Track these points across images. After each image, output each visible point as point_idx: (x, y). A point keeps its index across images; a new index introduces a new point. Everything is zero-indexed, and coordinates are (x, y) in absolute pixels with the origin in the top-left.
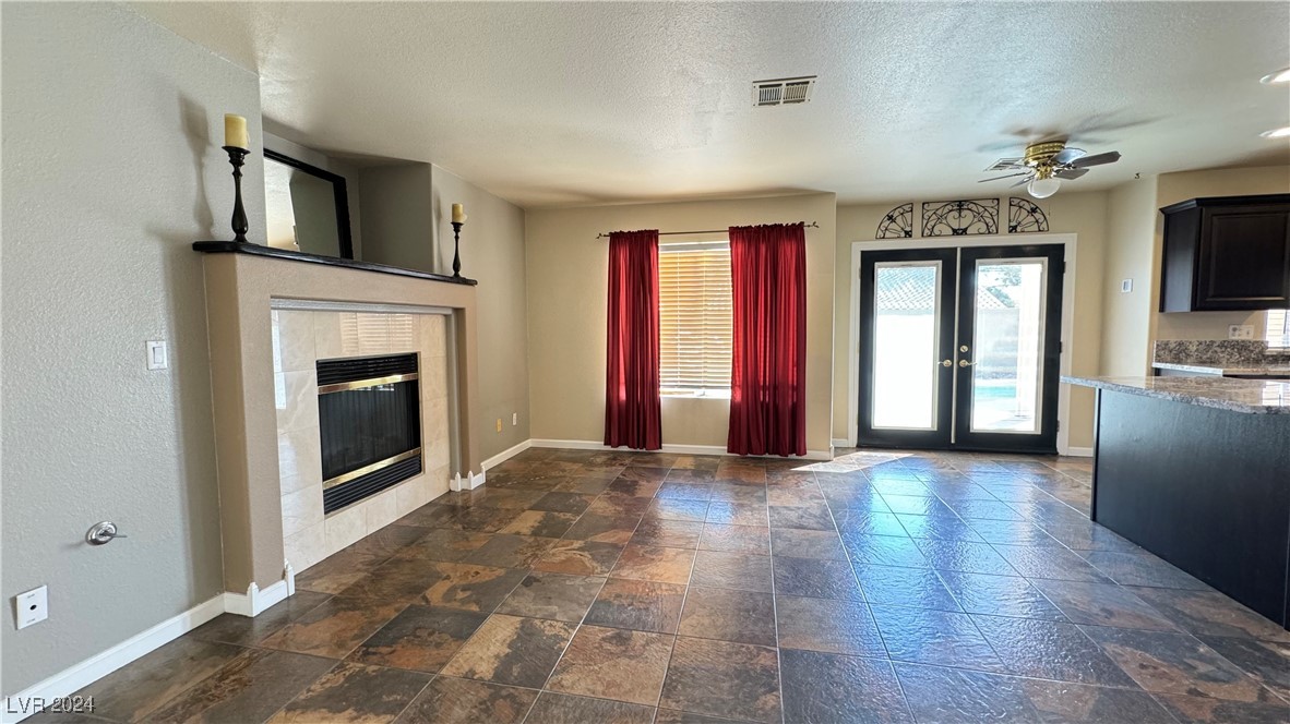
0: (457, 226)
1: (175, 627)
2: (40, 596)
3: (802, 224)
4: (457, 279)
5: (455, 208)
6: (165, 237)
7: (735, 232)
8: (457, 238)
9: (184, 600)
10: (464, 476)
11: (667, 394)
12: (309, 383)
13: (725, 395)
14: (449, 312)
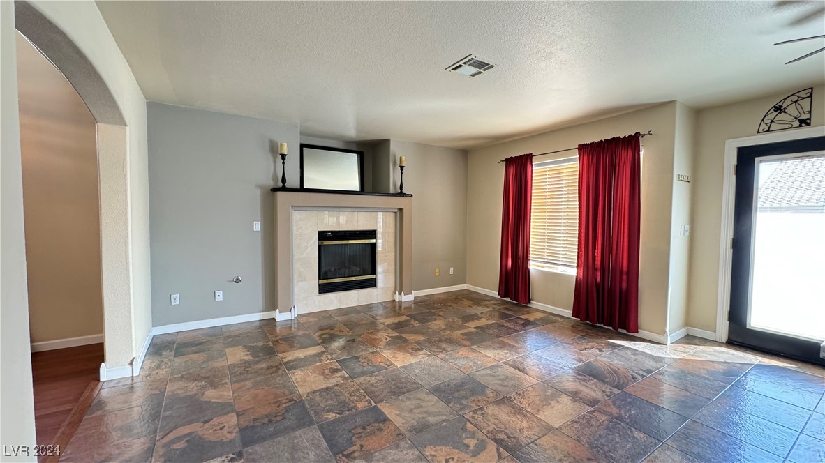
0: (402, 168)
1: (257, 317)
2: (220, 293)
3: (638, 134)
4: (401, 194)
5: (401, 158)
6: (261, 187)
7: (583, 149)
8: (402, 173)
9: (261, 309)
10: (400, 294)
11: (534, 266)
12: (314, 240)
13: (573, 272)
14: (396, 211)
